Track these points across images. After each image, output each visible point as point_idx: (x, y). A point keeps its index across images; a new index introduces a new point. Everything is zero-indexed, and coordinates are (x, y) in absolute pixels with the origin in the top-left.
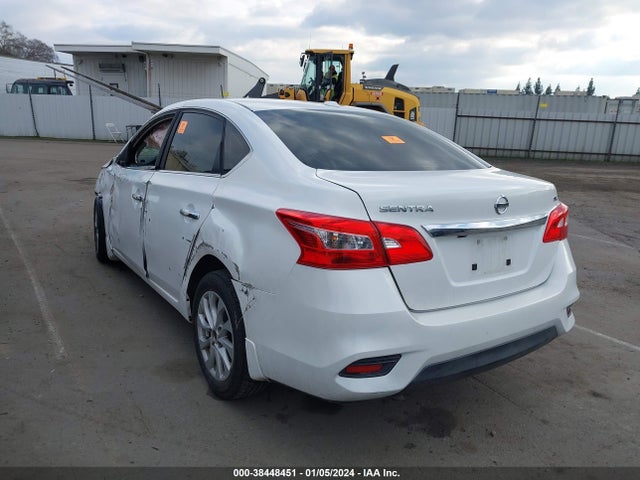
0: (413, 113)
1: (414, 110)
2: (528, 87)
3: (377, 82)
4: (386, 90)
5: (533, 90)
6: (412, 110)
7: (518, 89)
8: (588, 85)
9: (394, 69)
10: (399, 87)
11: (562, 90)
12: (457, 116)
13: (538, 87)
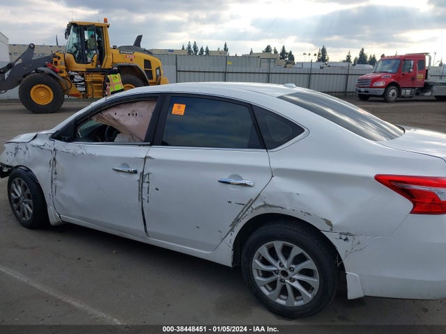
0: (158, 71)
1: (159, 68)
2: (189, 47)
3: (128, 48)
4: (136, 54)
5: (193, 49)
6: (157, 69)
7: (183, 49)
8: (224, 47)
9: (139, 39)
10: (145, 51)
11: (210, 50)
12: (177, 71)
13: (195, 47)
